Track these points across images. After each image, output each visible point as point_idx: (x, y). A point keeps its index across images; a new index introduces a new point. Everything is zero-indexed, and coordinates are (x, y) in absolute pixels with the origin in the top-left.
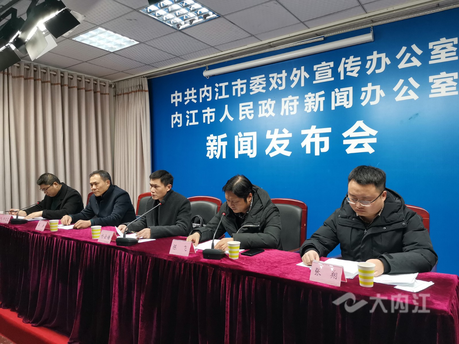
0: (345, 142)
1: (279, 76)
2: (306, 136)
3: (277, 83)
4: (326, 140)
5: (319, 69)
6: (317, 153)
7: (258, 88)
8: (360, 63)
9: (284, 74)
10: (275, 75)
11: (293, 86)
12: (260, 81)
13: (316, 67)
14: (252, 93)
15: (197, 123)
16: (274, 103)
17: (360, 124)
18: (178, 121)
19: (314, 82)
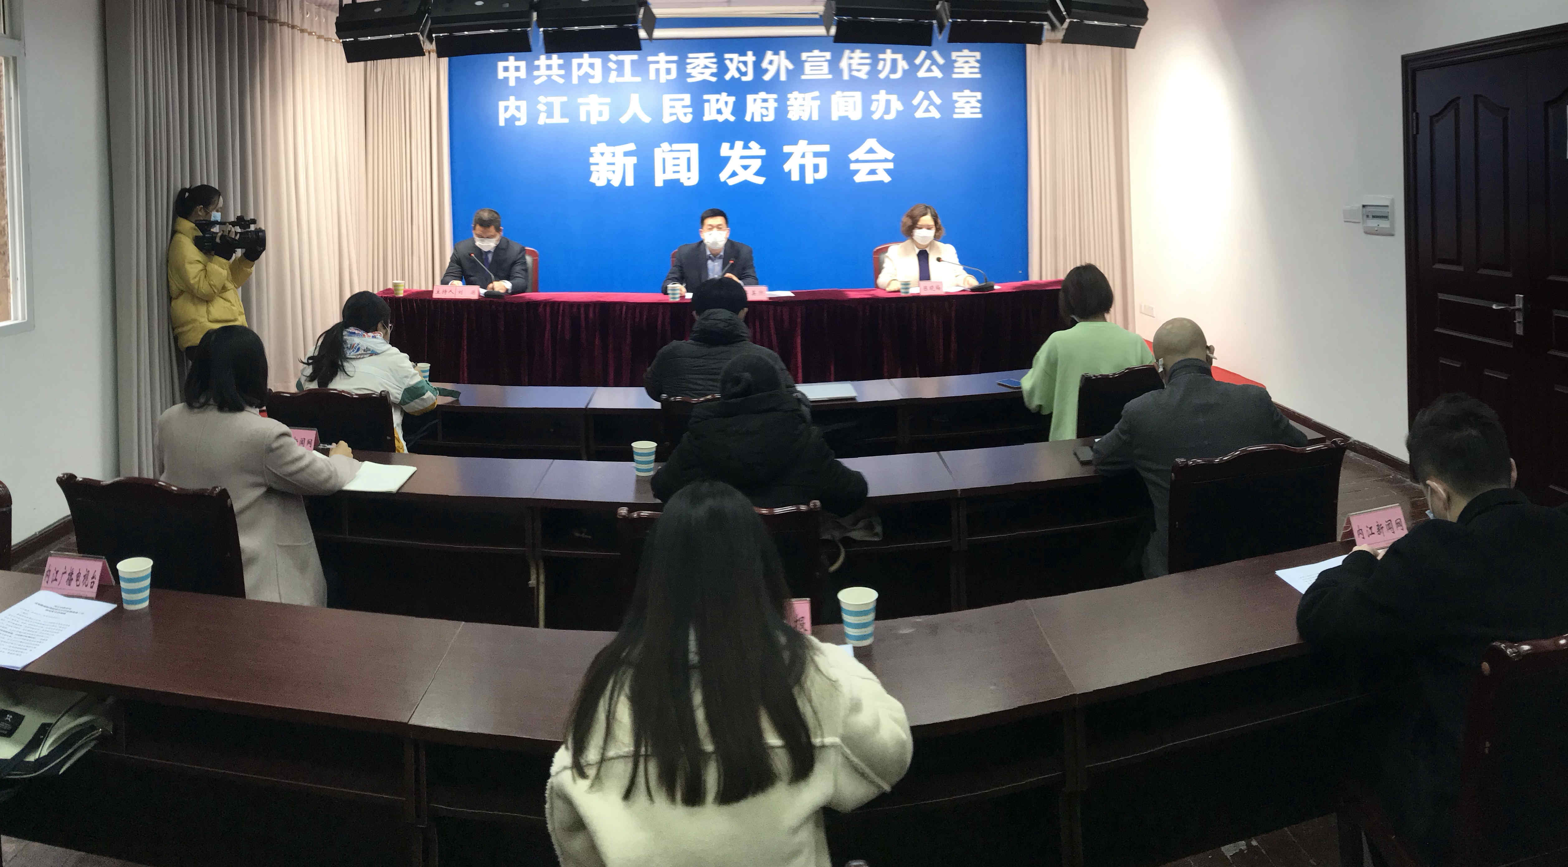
0: (853, 166)
1: (743, 59)
2: (789, 155)
3: (738, 69)
4: (823, 162)
5: (810, 59)
6: (809, 180)
7: (703, 73)
8: (868, 61)
9: (750, 57)
10: (735, 56)
11: (767, 77)
12: (707, 62)
13: (804, 55)
14: (689, 80)
15: (566, 121)
16: (732, 99)
17: (872, 143)
18: (517, 115)
19: (803, 77)
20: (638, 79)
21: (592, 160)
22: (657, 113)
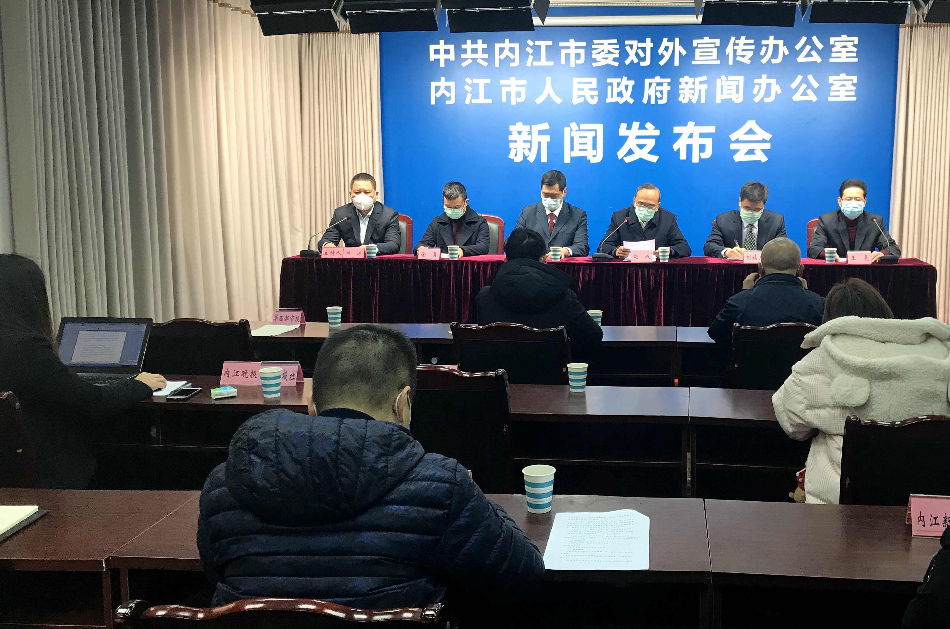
0: (733, 147)
1: (642, 45)
2: (679, 135)
3: (637, 54)
4: (708, 143)
5: (699, 46)
6: (695, 160)
7: (606, 58)
8: (753, 47)
9: (648, 44)
10: (635, 43)
11: (662, 63)
12: (610, 48)
13: (695, 42)
14: (595, 65)
15: (489, 101)
16: (631, 83)
17: (751, 124)
18: (447, 94)
19: (693, 63)
20: (551, 63)
21: (510, 138)
22: (567, 94)
